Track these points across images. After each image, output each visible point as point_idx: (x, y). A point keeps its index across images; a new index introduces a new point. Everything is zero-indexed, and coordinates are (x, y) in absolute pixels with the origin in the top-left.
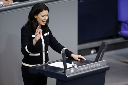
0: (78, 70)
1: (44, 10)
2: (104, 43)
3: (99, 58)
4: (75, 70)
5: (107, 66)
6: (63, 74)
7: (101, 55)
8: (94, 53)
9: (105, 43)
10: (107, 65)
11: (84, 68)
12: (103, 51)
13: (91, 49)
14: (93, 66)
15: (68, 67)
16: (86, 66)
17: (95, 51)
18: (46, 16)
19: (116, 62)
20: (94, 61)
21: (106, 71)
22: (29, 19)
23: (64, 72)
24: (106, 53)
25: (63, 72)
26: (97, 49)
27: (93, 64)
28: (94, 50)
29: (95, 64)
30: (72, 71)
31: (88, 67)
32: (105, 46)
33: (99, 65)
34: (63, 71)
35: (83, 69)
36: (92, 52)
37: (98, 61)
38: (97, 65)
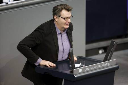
0: (87, 69)
3: (108, 58)
4: (83, 69)
5: (116, 66)
6: (71, 74)
7: (110, 54)
8: (103, 53)
10: (116, 64)
11: (92, 68)
12: (112, 50)
13: (100, 49)
14: (102, 66)
16: (94, 66)
17: (103, 51)
19: (125, 62)
20: (103, 60)
21: (115, 71)
24: (115, 53)
25: (71, 72)
26: (105, 49)
27: (102, 64)
28: (102, 49)
29: (104, 63)
30: (80, 70)
31: (97, 67)
32: (114, 45)
33: (108, 64)
34: (71, 70)
35: (91, 68)
36: (100, 52)
37: (107, 60)
38: (106, 65)
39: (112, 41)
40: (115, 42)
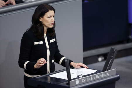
0: (84, 81)
1: (50, 10)
2: (112, 49)
3: (108, 67)
4: (80, 81)
5: (117, 76)
6: (67, 86)
7: (110, 63)
8: (102, 61)
9: (114, 49)
10: (117, 74)
11: (91, 79)
12: (111, 59)
13: (99, 56)
14: (101, 76)
15: (72, 78)
16: (92, 76)
17: (103, 58)
18: (53, 17)
19: (127, 70)
20: (102, 70)
21: (116, 82)
22: (33, 23)
23: (68, 84)
24: (116, 61)
26: (105, 56)
27: (101, 74)
28: (102, 57)
29: (104, 74)
30: (77, 82)
31: (96, 78)
32: (114, 52)
33: (108, 74)
34: (67, 82)
35: (89, 79)
36: (100, 59)
37: (107, 70)
38: (105, 75)
39: (111, 48)
40: (115, 49)
